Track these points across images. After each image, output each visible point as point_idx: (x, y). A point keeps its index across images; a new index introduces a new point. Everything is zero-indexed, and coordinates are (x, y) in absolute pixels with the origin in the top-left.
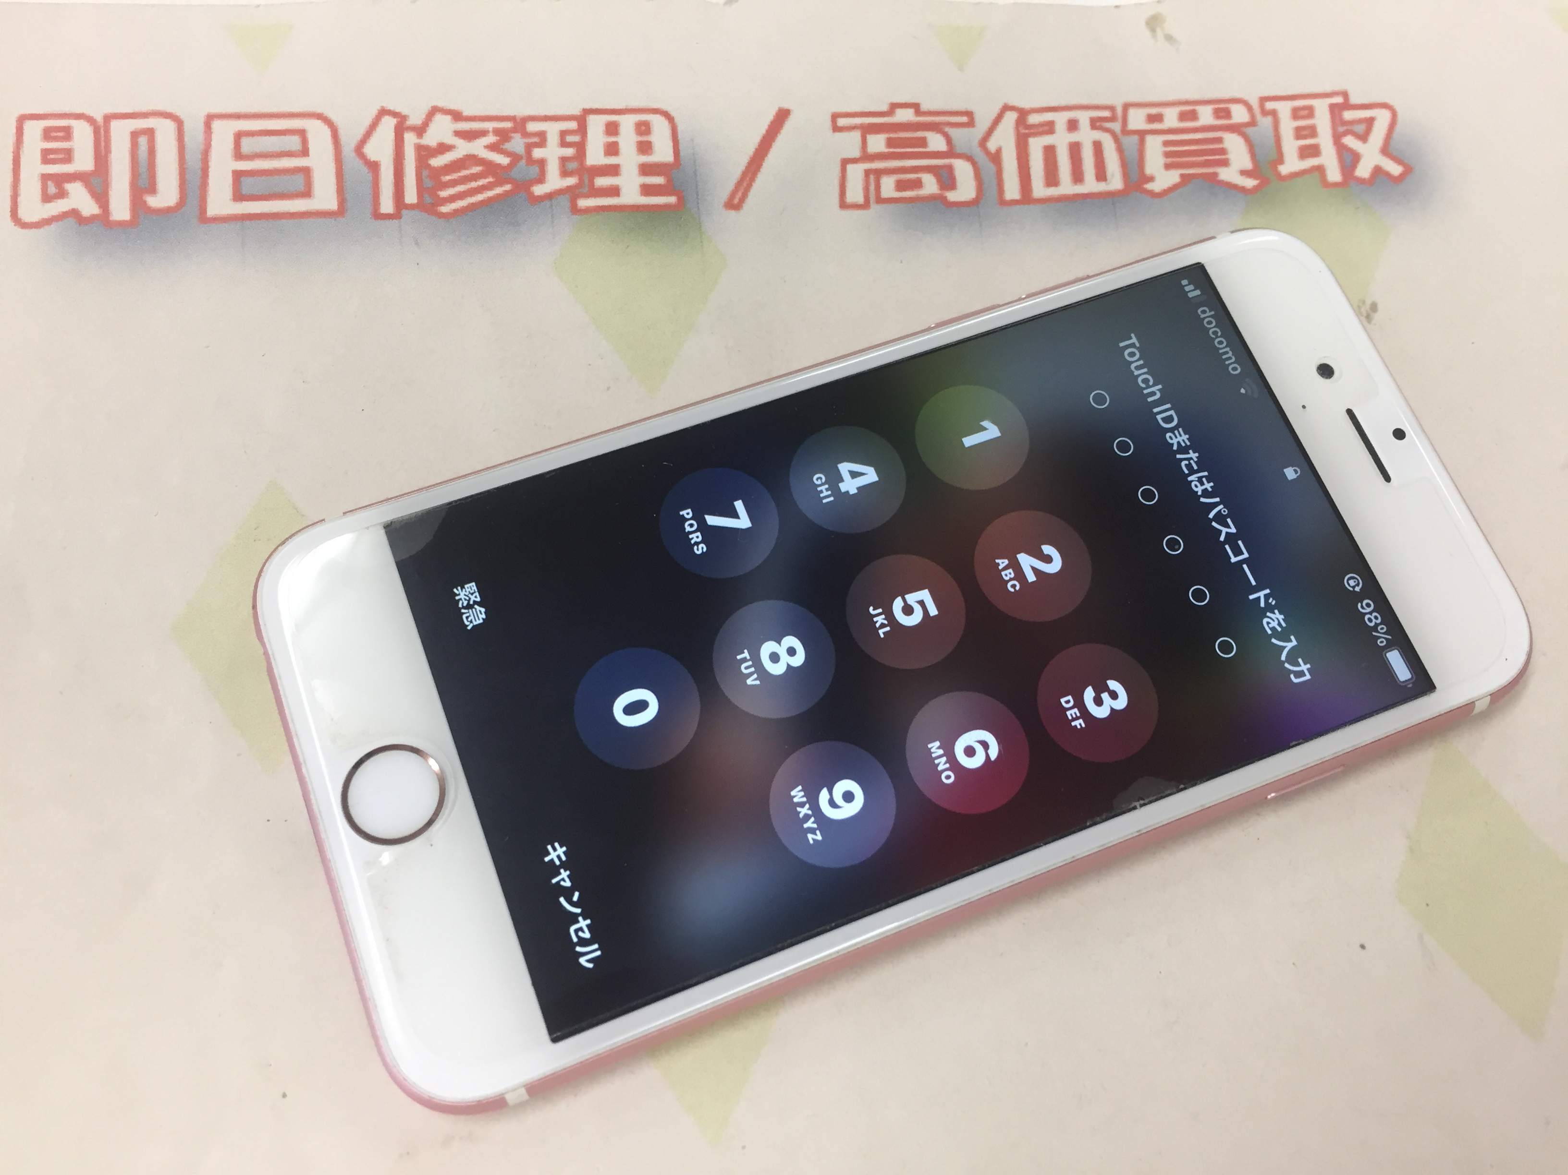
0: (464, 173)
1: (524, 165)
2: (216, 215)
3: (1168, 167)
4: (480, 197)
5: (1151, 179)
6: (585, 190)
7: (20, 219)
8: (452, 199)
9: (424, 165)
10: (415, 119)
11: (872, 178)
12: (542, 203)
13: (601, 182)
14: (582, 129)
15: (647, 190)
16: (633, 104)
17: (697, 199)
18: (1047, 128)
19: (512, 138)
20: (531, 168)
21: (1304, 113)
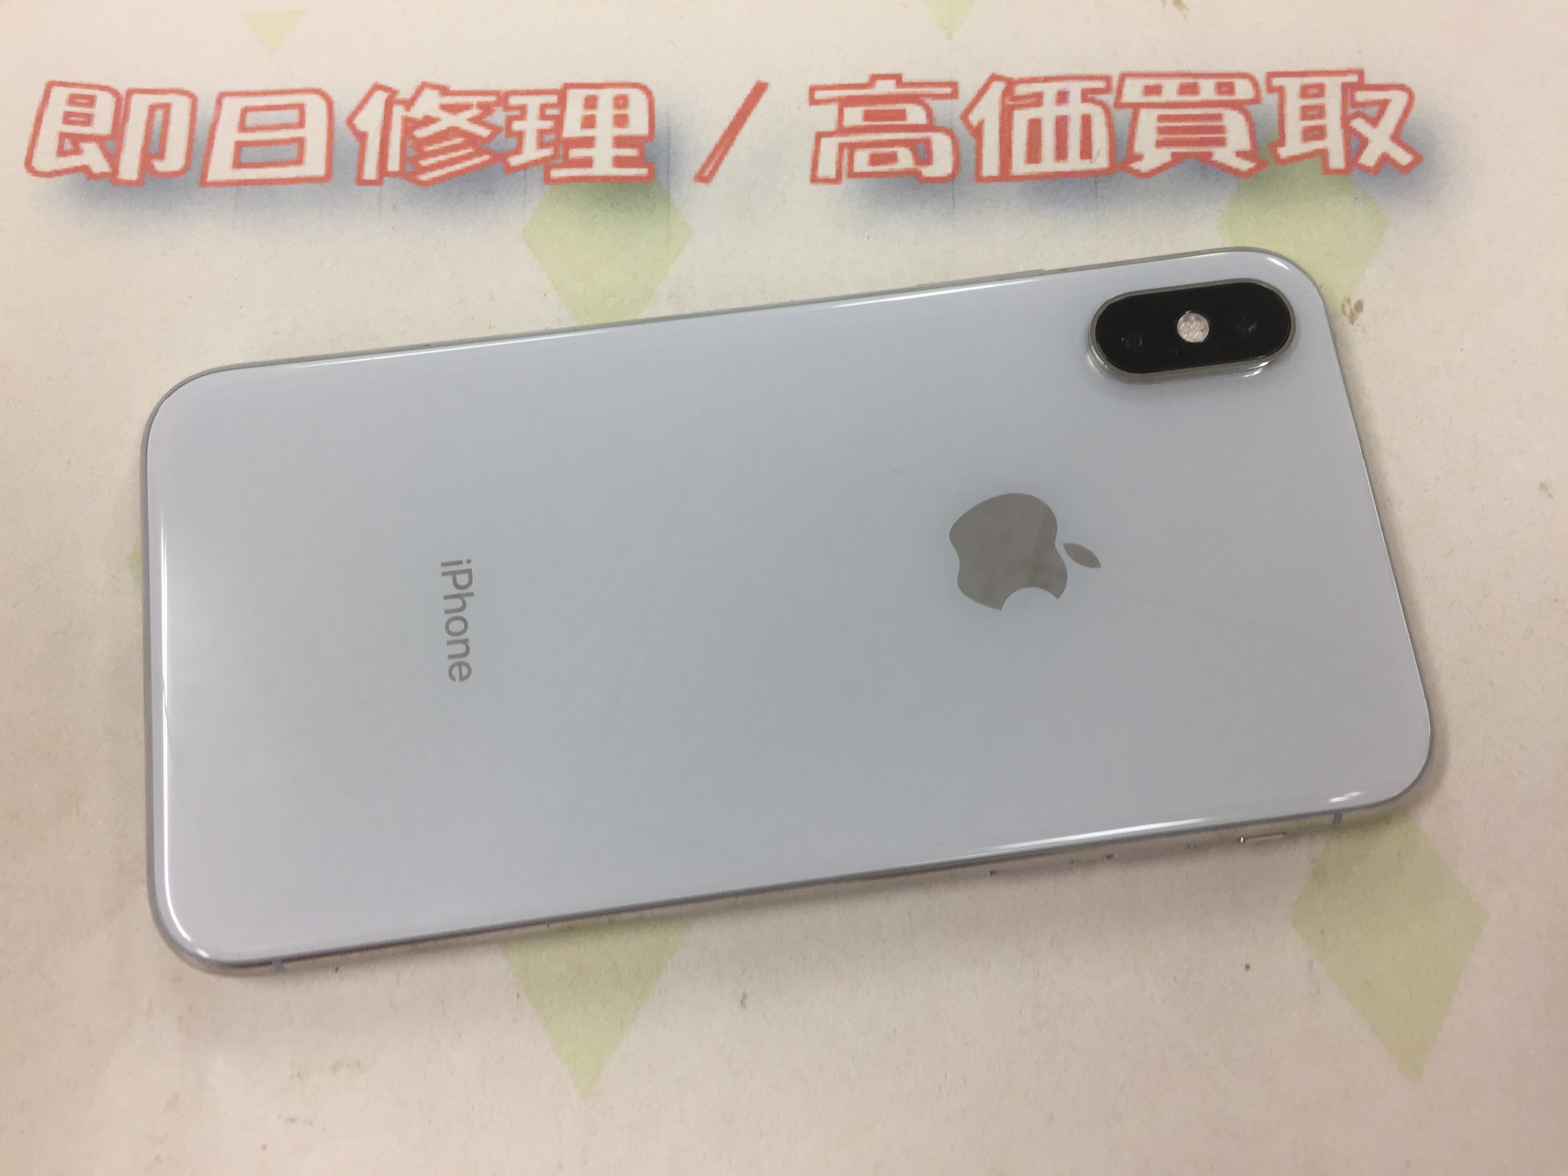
0: (446, 144)
1: (504, 137)
2: (215, 180)
3: (1160, 144)
4: (458, 167)
5: (1140, 157)
6: (560, 161)
7: (34, 168)
8: (432, 168)
10: (406, 94)
11: (846, 151)
12: (517, 174)
13: (576, 153)
14: (562, 103)
15: (619, 162)
16: (613, 79)
17: (668, 171)
18: (1033, 100)
19: (494, 111)
20: (510, 140)
21: (1316, 91)
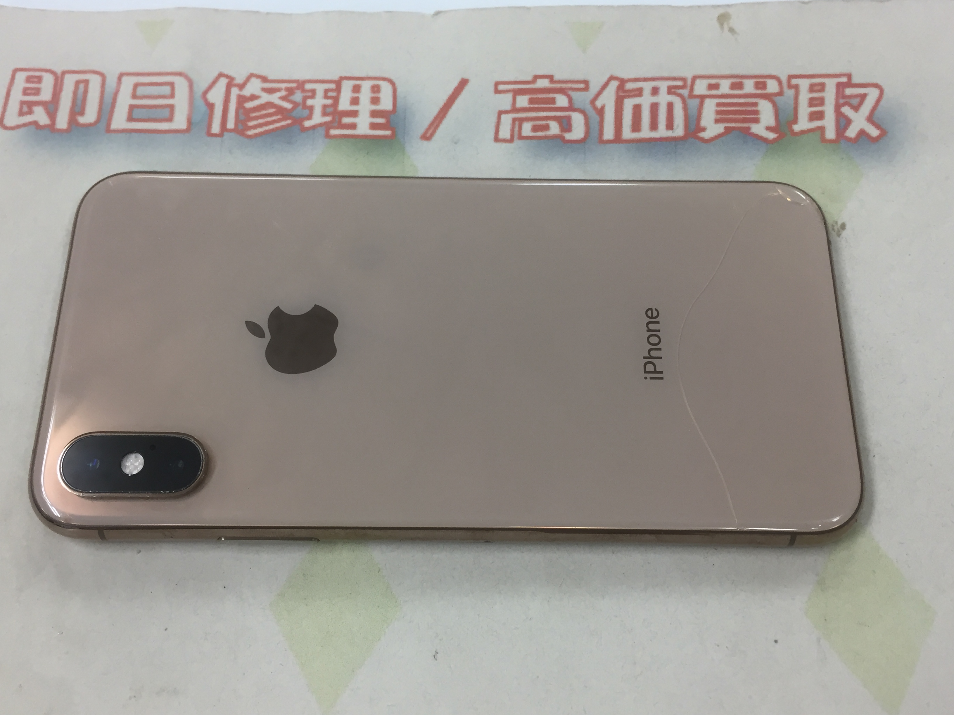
0: (264, 112)
1: (301, 109)
2: (116, 128)
3: (717, 121)
4: (271, 127)
5: (704, 129)
6: (336, 124)
7: (5, 124)
8: (255, 127)
9: (241, 107)
10: (240, 80)
11: (517, 123)
12: (309, 132)
13: (346, 120)
14: (338, 89)
15: (373, 126)
16: (371, 74)
17: (404, 133)
18: (637, 93)
19: (295, 93)
20: (305, 111)
21: (818, 88)
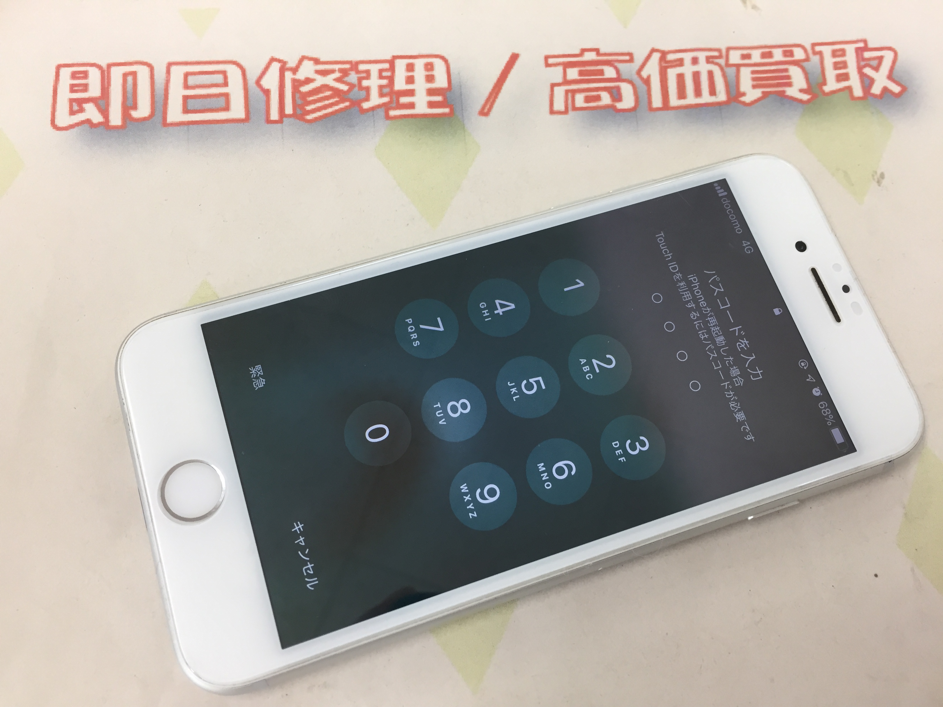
0: (321, 95)
1: (357, 90)
2: (172, 122)
3: (754, 87)
4: (330, 110)
5: (744, 95)
6: (394, 105)
7: (57, 125)
8: (313, 111)
9: (297, 91)
10: (292, 64)
11: (570, 95)
12: (368, 113)
13: (404, 100)
14: (392, 68)
15: (431, 105)
16: (423, 52)
17: (462, 110)
18: (678, 63)
19: (349, 74)
20: (361, 92)
21: (840, 53)
